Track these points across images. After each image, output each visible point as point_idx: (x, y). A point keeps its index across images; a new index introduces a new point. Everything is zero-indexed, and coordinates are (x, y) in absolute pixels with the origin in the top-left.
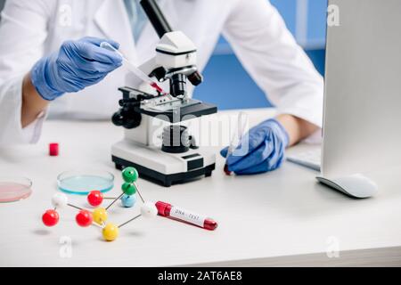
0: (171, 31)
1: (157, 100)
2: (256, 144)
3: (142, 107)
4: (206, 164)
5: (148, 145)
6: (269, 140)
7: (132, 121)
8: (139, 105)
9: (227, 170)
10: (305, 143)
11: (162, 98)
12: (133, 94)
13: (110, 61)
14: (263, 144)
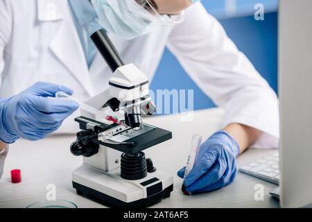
0: (123, 64)
1: (114, 130)
2: (210, 163)
3: (100, 139)
4: (164, 187)
5: (107, 171)
6: (222, 157)
7: (91, 150)
8: (97, 137)
9: (185, 190)
10: (254, 149)
11: (118, 128)
12: (91, 125)
13: (67, 110)
14: (216, 163)
